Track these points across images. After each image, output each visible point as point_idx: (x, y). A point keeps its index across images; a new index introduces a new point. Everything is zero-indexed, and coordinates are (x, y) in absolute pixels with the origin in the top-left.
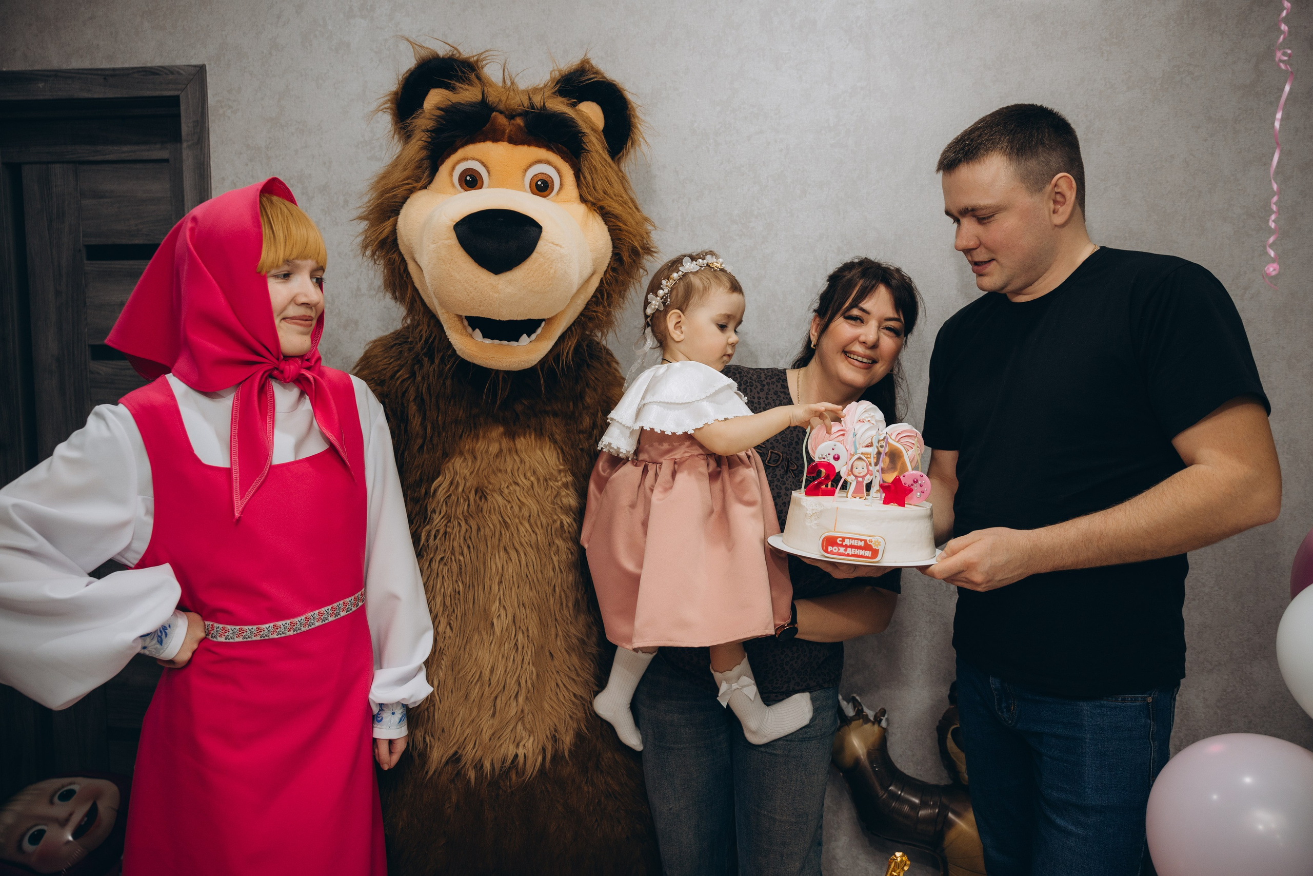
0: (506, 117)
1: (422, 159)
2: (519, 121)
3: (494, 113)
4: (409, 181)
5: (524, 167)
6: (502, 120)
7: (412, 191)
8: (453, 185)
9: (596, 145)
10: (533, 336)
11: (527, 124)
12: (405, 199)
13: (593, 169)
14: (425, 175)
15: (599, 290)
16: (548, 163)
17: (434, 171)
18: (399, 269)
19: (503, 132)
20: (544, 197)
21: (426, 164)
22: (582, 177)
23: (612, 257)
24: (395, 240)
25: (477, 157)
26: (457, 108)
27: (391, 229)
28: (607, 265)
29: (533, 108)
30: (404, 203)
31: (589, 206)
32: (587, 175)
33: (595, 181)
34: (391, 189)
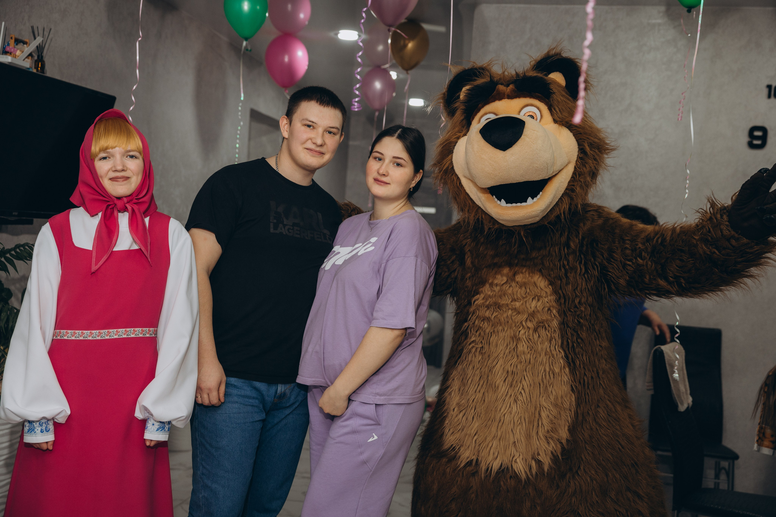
0: (504, 86)
1: (463, 120)
2: (512, 86)
3: (498, 85)
4: (456, 134)
5: (518, 111)
6: (501, 87)
7: (458, 138)
10: (535, 199)
11: (516, 87)
12: (455, 143)
13: (559, 104)
14: (465, 127)
15: (574, 173)
16: (532, 105)
17: (469, 123)
18: (457, 184)
19: (504, 94)
21: (464, 122)
22: (553, 109)
23: (579, 151)
24: (453, 167)
25: (491, 111)
26: (477, 86)
27: (450, 162)
28: (576, 157)
29: (519, 77)
30: (455, 146)
31: (558, 124)
32: (556, 108)
33: (561, 110)
34: (447, 140)
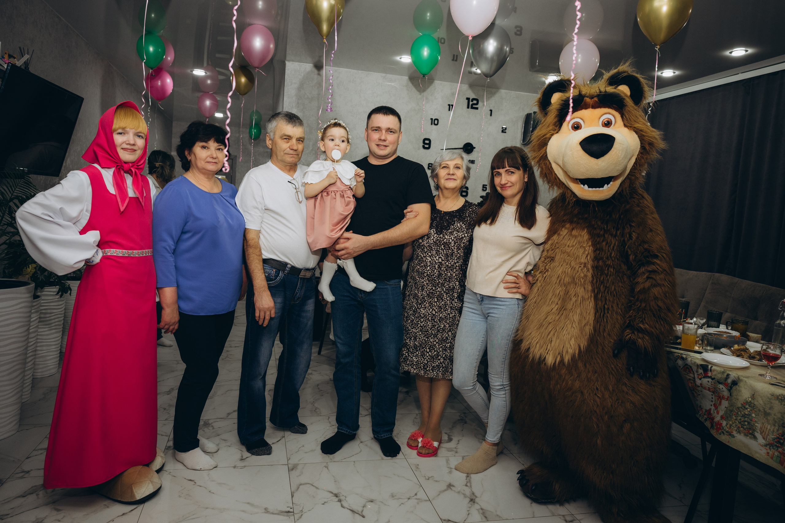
0: (590, 99)
1: (556, 123)
2: (596, 99)
3: (586, 98)
4: (551, 131)
5: (599, 117)
7: (552, 135)
8: (569, 130)
9: (629, 102)
10: (609, 185)
11: (599, 100)
12: (550, 138)
13: (629, 112)
15: (635, 163)
16: (609, 113)
18: (549, 167)
19: (589, 104)
20: (609, 127)
21: (557, 123)
22: (624, 117)
23: (641, 148)
24: (547, 155)
25: (578, 116)
27: (545, 151)
28: (638, 152)
29: (601, 93)
30: (549, 140)
31: (628, 128)
32: (627, 116)
33: (630, 118)
34: (544, 136)
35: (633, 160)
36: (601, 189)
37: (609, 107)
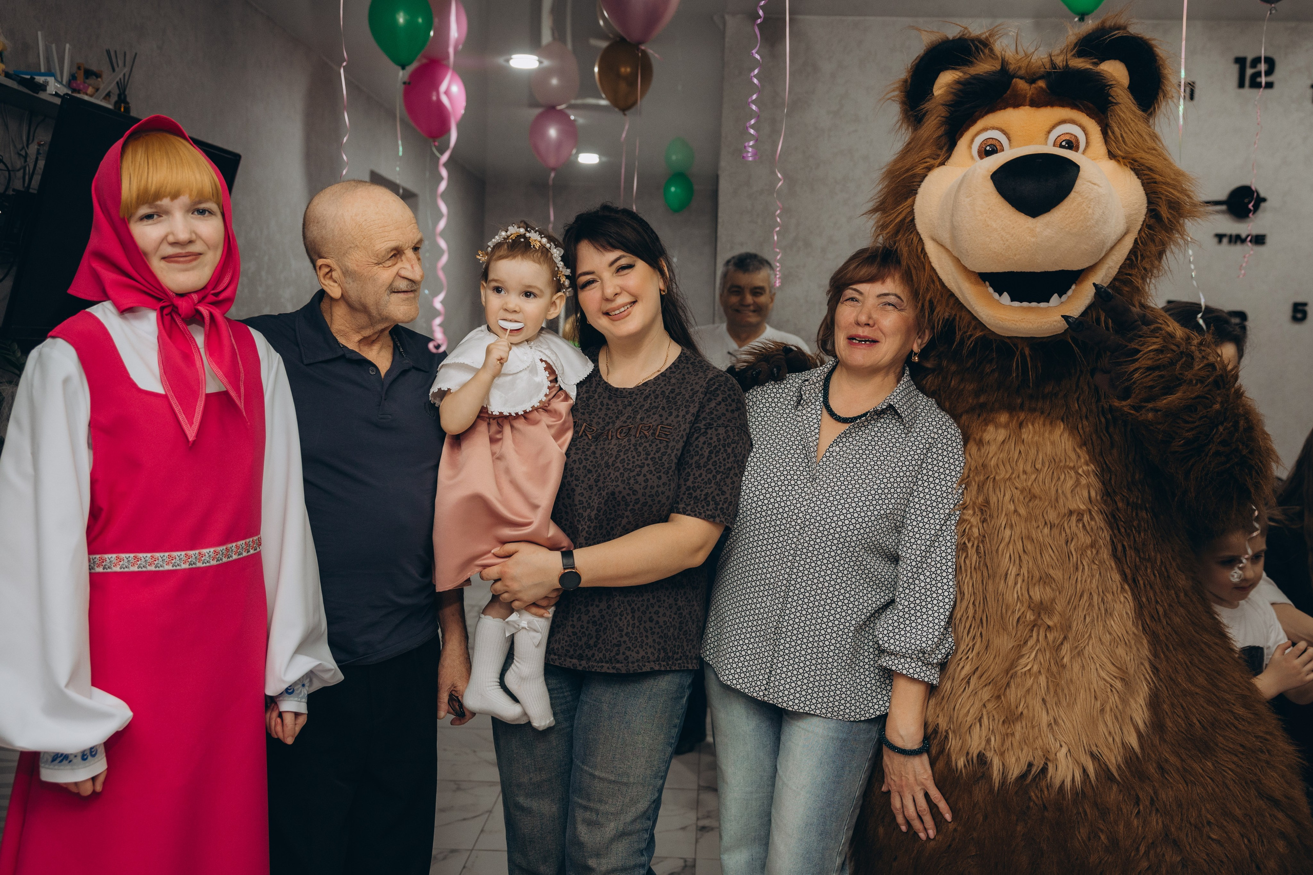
0: (1026, 82)
1: (940, 139)
2: (1041, 83)
3: (1014, 80)
4: (928, 160)
5: (1047, 129)
6: (1021, 85)
7: (930, 169)
8: (972, 158)
9: (1123, 97)
10: (1064, 297)
11: (1049, 86)
12: (924, 177)
13: (1122, 124)
14: (944, 149)
15: (1133, 252)
16: (1073, 122)
17: (952, 145)
18: (917, 250)
19: (1025, 96)
21: (944, 141)
22: (1110, 133)
23: (1147, 213)
24: (913, 219)
25: (996, 125)
26: (977, 78)
27: (909, 210)
28: (1141, 223)
29: (1055, 68)
30: (922, 181)
31: (1118, 161)
32: (1116, 129)
33: (1124, 135)
34: (908, 170)
35: (1128, 243)
36: (1043, 305)
37: (1073, 105)
